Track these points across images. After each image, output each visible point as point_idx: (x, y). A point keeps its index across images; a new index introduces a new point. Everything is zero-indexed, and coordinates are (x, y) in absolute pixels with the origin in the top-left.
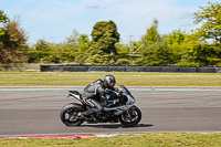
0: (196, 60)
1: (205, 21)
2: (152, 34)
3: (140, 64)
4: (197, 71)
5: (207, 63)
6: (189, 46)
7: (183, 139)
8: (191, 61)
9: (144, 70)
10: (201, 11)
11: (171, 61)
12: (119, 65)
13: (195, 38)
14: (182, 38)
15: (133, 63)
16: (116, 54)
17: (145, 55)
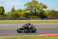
0: (25, 17)
1: (27, 6)
2: (13, 10)
3: (10, 18)
4: (25, 19)
5: (28, 17)
6: (23, 13)
7: (21, 38)
8: (23, 17)
9: (11, 19)
10: (26, 3)
11: (18, 17)
12: (5, 18)
13: (24, 11)
14: (21, 11)
15: (8, 17)
16: (4, 15)
17: (12, 15)
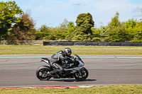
2: (115, 22)
3: (107, 41)
6: (139, 29)
7: (135, 89)
8: (140, 39)
9: (110, 45)
11: (127, 39)
14: (134, 24)
15: (103, 40)
16: (92, 34)
17: (111, 35)
